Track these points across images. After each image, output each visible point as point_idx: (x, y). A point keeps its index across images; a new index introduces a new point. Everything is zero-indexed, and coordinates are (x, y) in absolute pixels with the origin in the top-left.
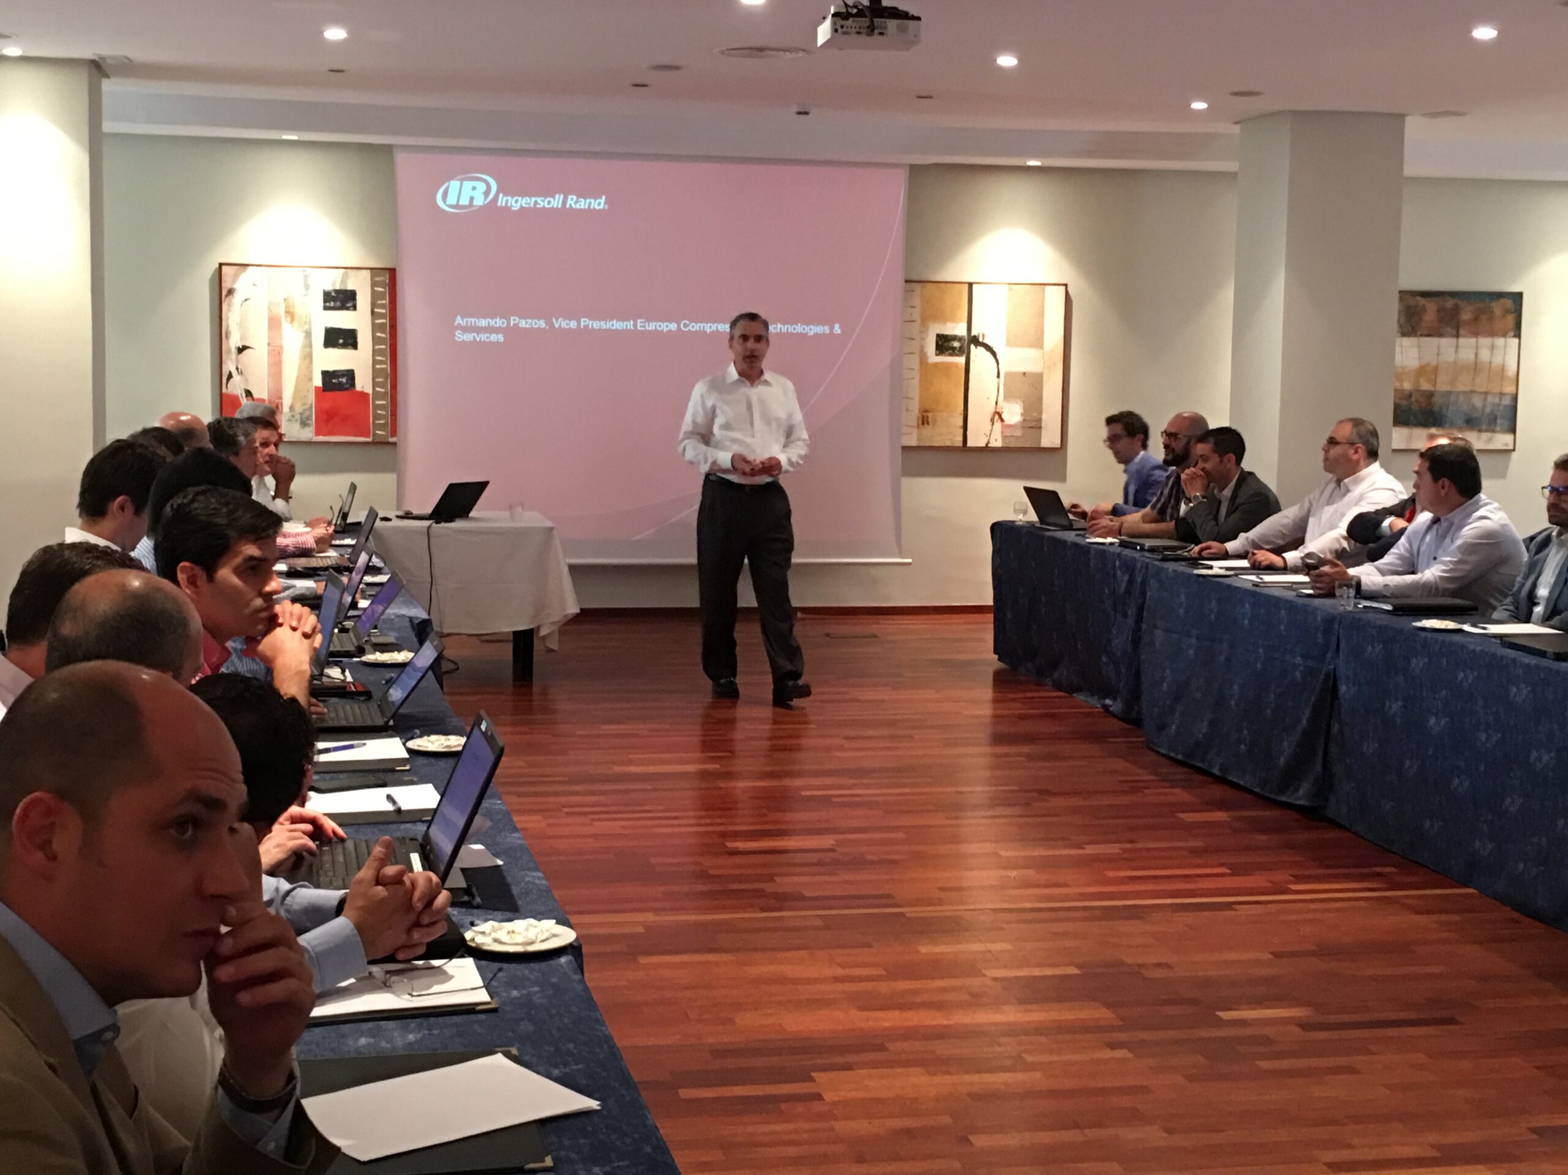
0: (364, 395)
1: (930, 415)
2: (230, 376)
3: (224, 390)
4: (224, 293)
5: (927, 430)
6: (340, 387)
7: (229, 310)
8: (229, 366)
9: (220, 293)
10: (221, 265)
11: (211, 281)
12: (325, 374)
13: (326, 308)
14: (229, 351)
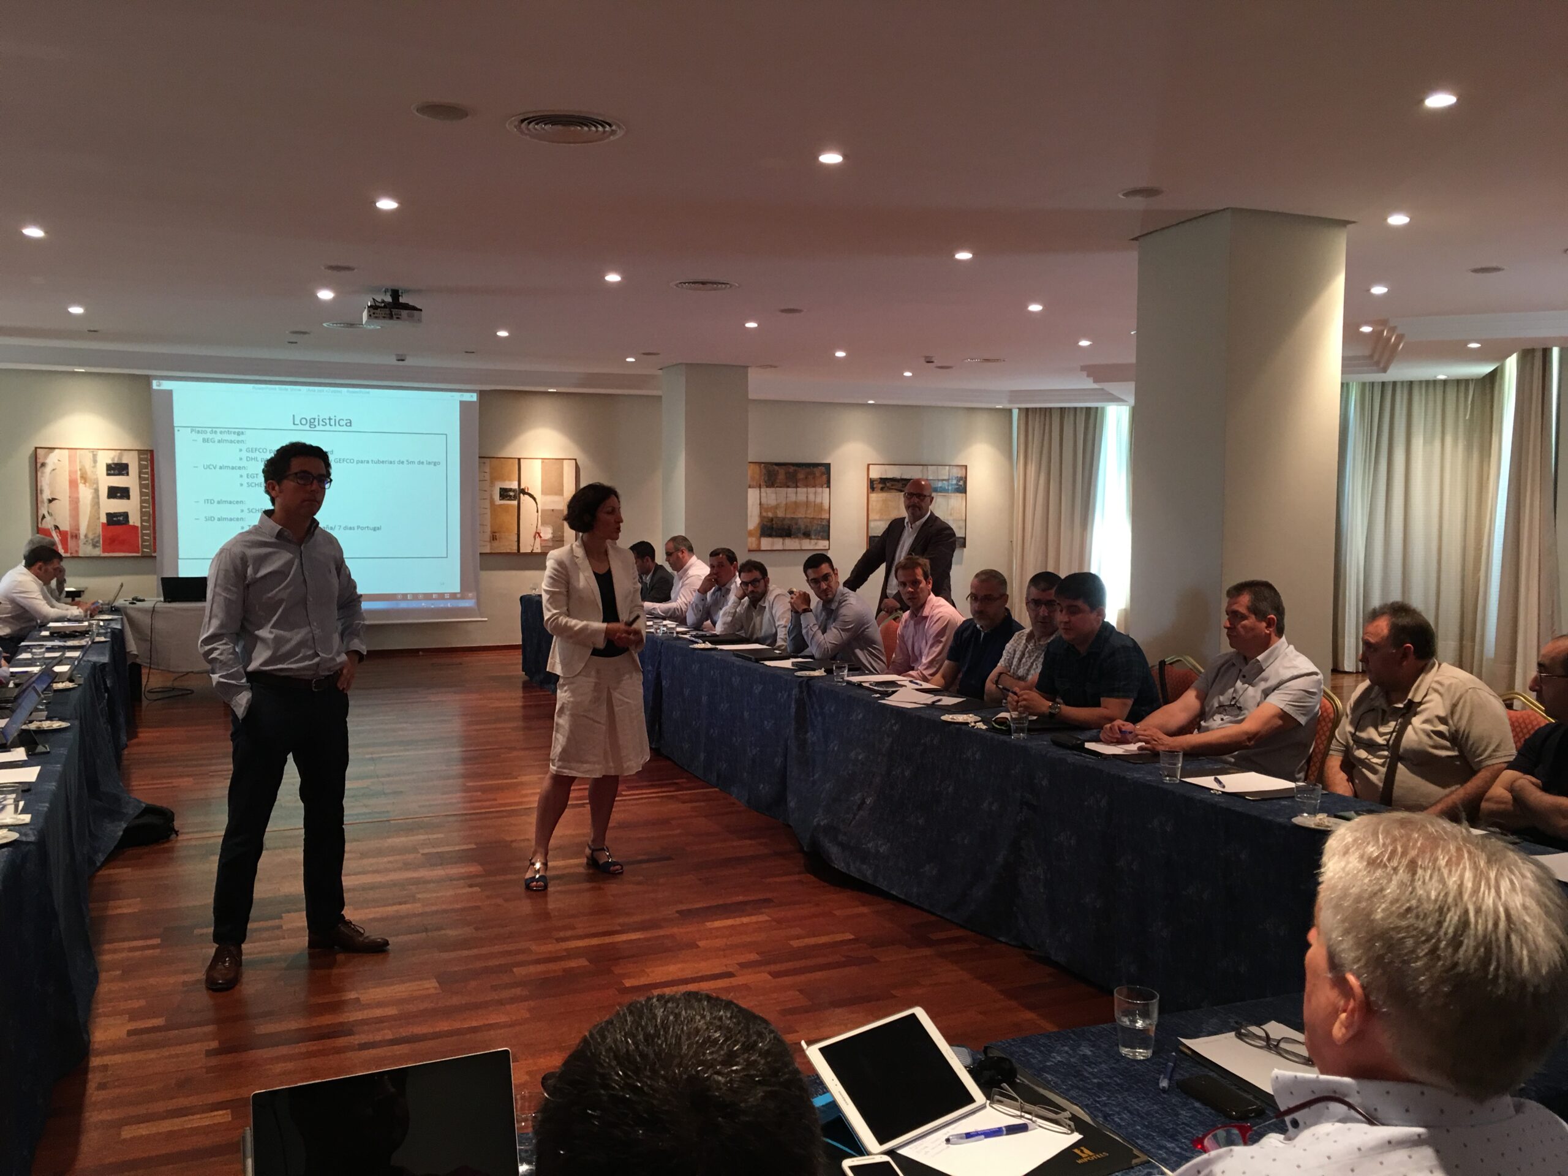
0: (135, 528)
1: (497, 535)
2: (44, 517)
3: (40, 526)
4: (39, 465)
5: (496, 544)
6: (118, 523)
7: (42, 476)
8: (43, 511)
9: (36, 465)
10: (36, 448)
11: (30, 458)
12: (109, 515)
13: (108, 474)
14: (43, 502)
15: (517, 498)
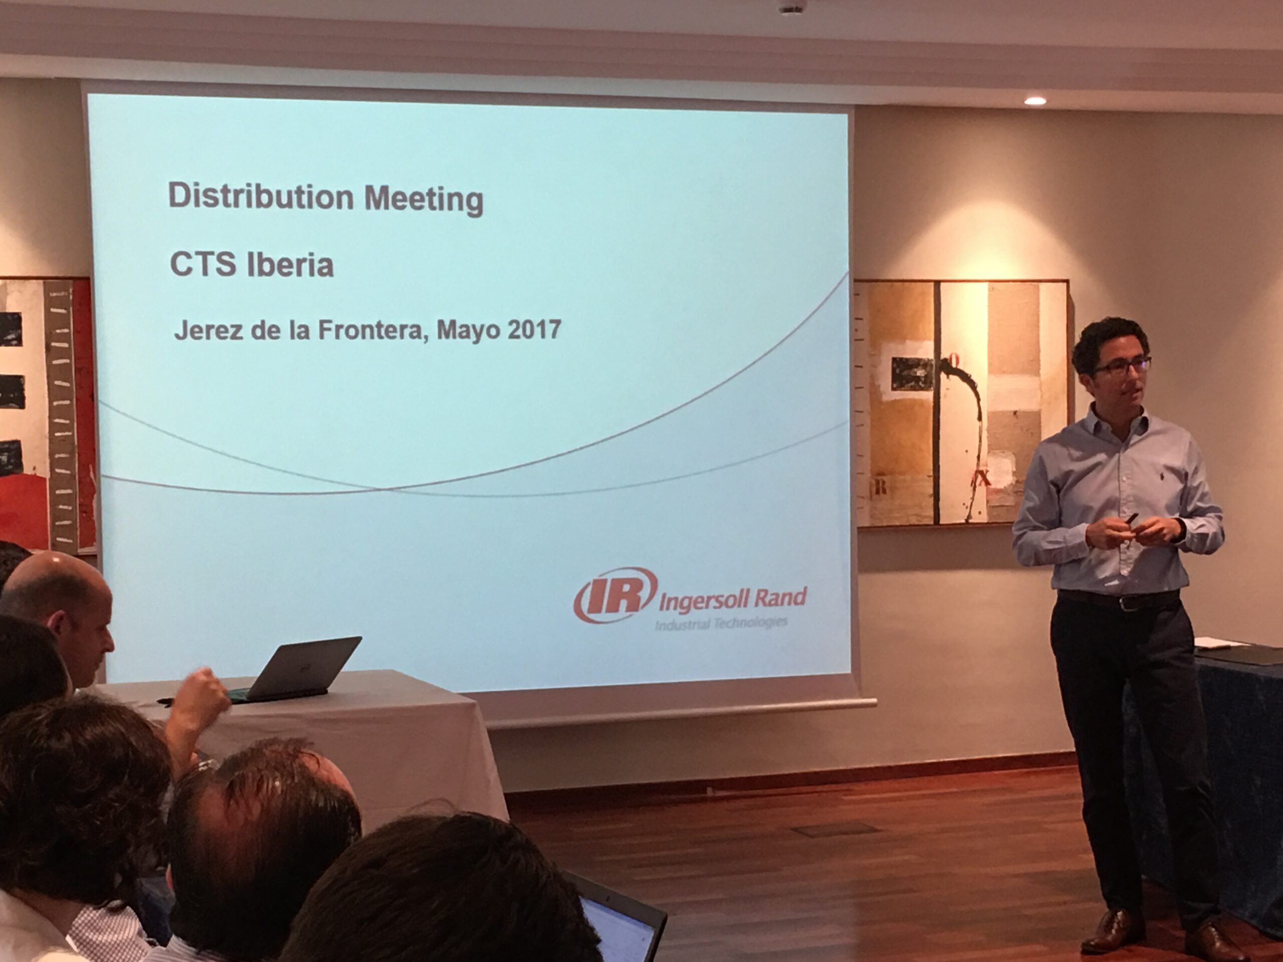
0: (37, 481)
5: (884, 502)
15: (931, 383)
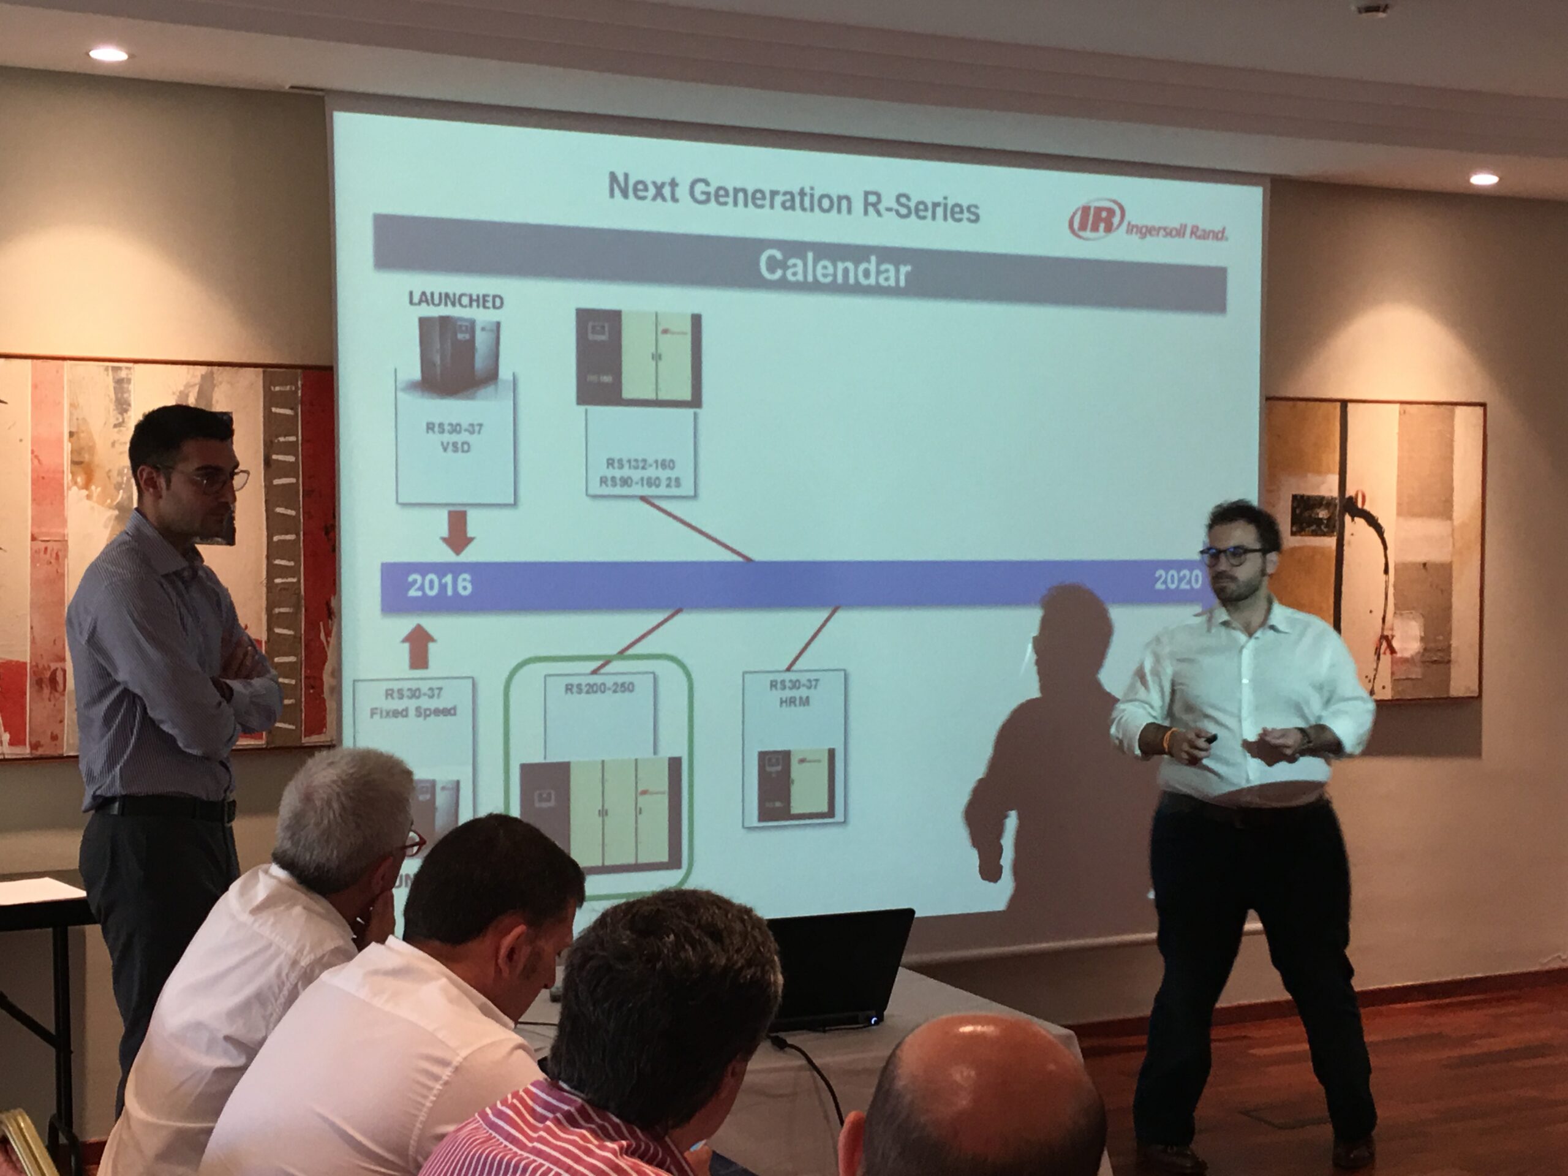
15: (1335, 528)
